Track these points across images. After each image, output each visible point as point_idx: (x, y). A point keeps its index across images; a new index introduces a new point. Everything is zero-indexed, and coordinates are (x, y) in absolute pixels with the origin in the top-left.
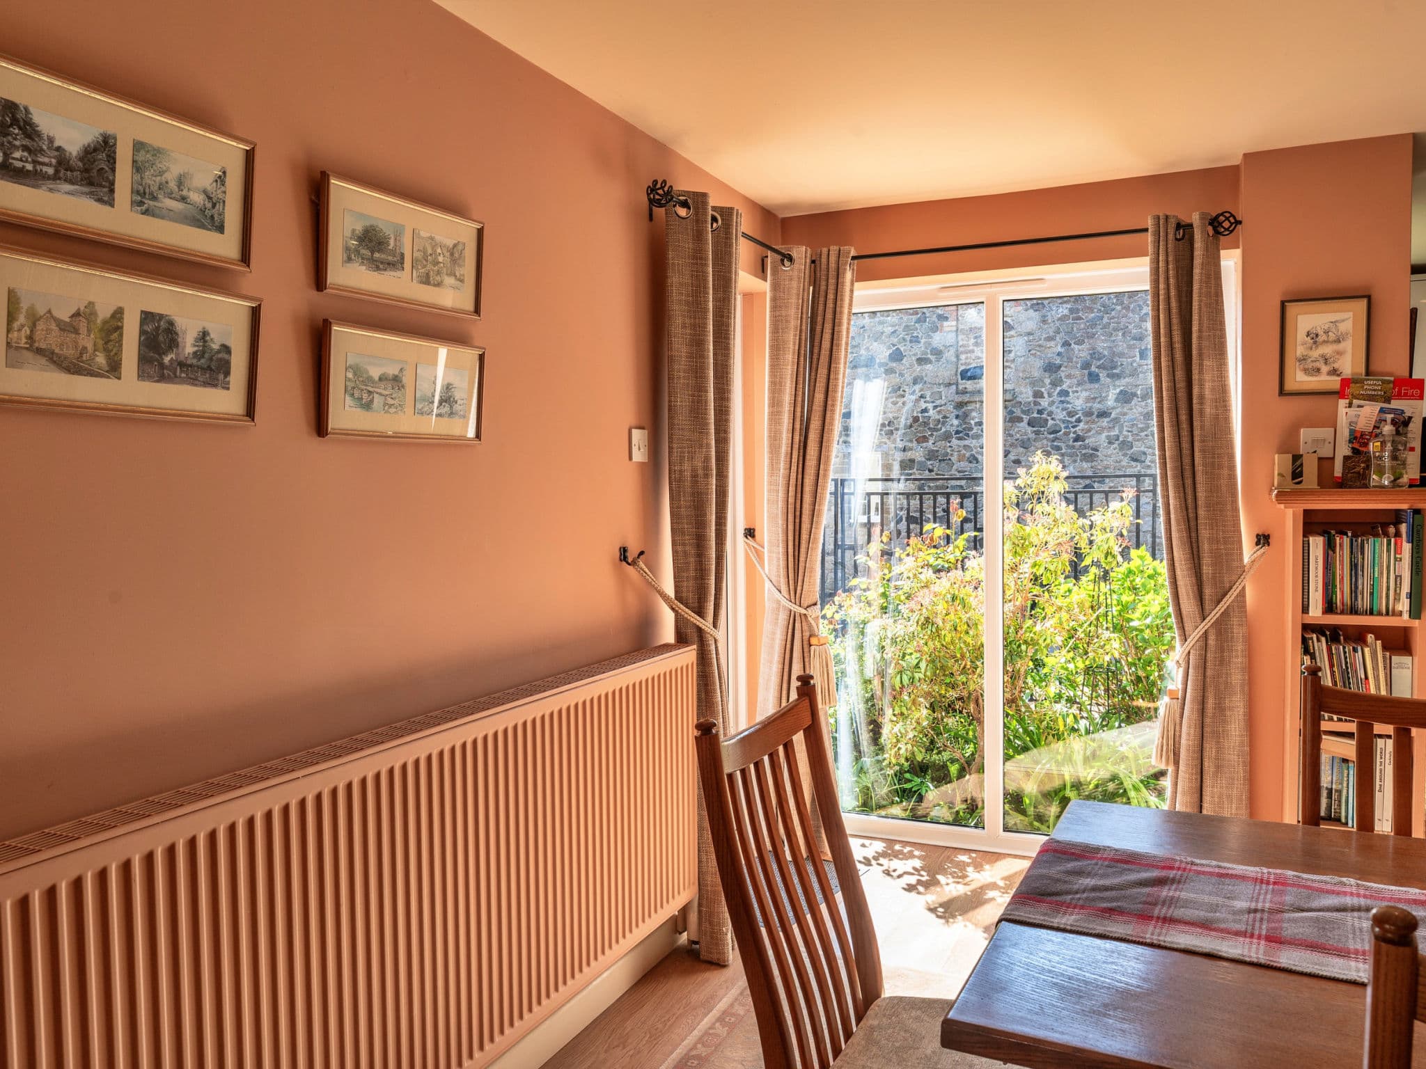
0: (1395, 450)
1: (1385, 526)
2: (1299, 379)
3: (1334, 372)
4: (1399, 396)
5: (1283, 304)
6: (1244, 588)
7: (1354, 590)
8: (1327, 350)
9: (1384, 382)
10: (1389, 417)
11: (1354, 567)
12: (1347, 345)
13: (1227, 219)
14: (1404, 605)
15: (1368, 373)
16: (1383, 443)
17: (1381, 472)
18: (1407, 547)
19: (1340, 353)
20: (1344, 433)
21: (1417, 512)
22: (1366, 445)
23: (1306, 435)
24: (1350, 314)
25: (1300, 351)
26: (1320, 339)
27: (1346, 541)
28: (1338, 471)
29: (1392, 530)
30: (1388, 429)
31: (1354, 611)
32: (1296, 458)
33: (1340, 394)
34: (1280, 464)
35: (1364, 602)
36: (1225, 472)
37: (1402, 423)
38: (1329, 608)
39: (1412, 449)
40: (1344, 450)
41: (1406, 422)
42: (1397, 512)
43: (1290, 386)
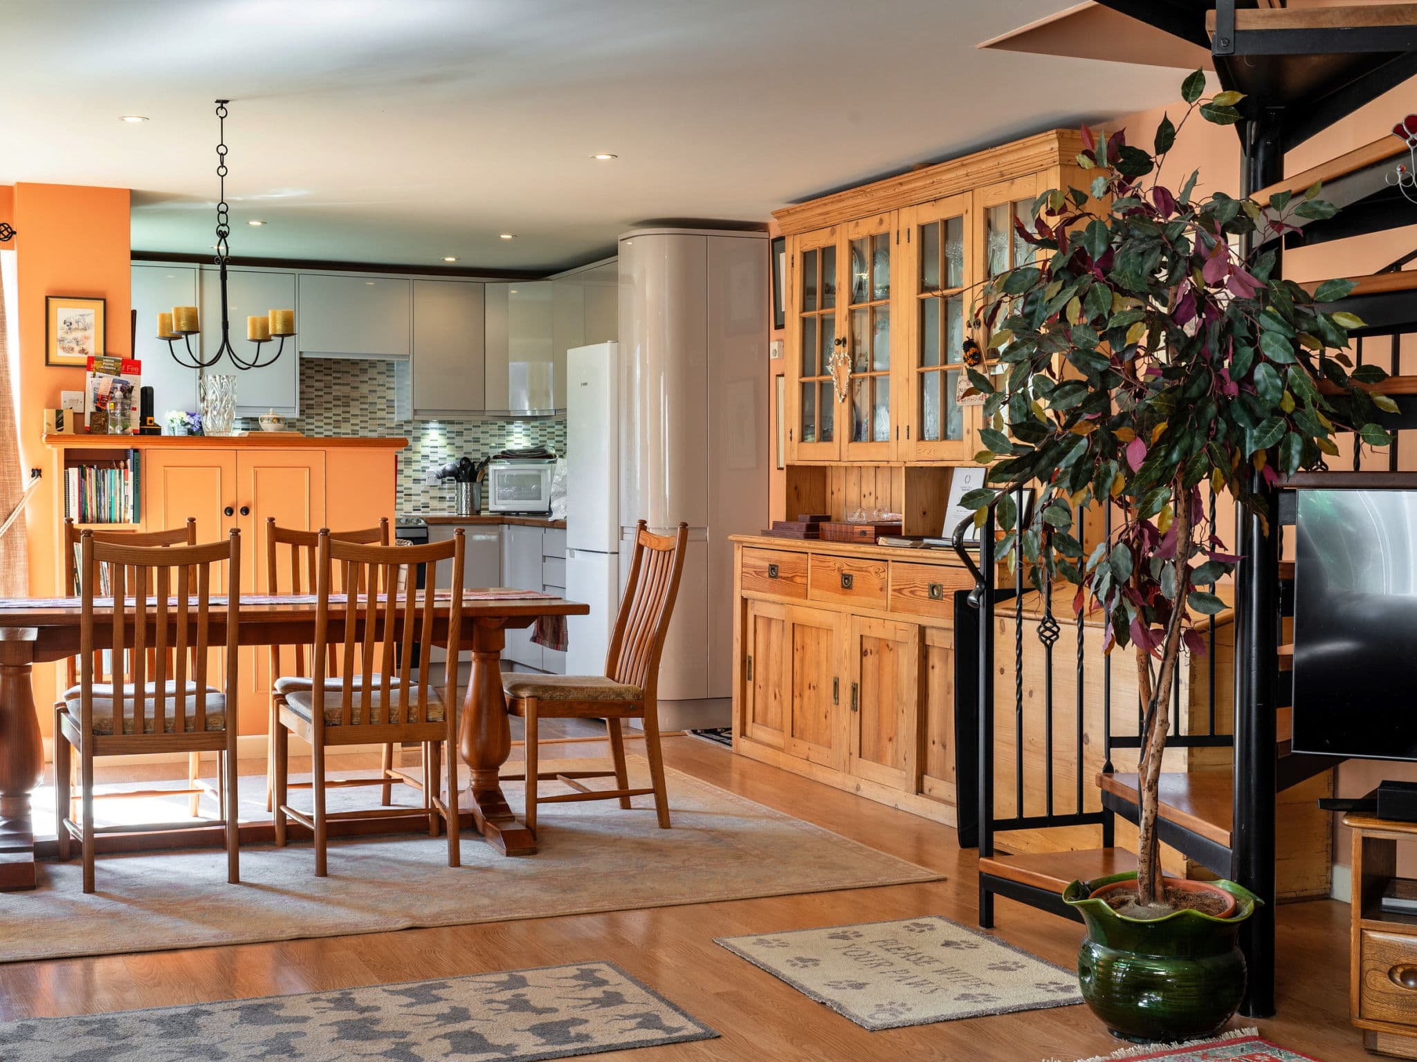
0: (123, 409)
1: (118, 462)
2: (58, 355)
3: (83, 351)
4: (126, 372)
5: (47, 298)
6: (24, 509)
7: (99, 507)
8: (79, 335)
9: (116, 361)
10: (119, 386)
11: (98, 490)
12: (91, 333)
13: (6, 229)
14: (130, 515)
15: (105, 354)
16: (115, 404)
17: (115, 425)
18: (131, 474)
19: (87, 338)
20: (90, 396)
21: (136, 451)
22: (105, 405)
23: (66, 396)
24: (92, 311)
25: (60, 334)
26: (74, 326)
27: (93, 471)
28: (87, 423)
29: (122, 464)
30: (118, 394)
31: (99, 521)
32: (59, 412)
33: (88, 367)
34: (49, 416)
35: (105, 515)
36: (8, 421)
37: (127, 391)
38: (83, 519)
39: (134, 409)
40: (91, 408)
41: (130, 390)
42: (126, 451)
43: (52, 359)
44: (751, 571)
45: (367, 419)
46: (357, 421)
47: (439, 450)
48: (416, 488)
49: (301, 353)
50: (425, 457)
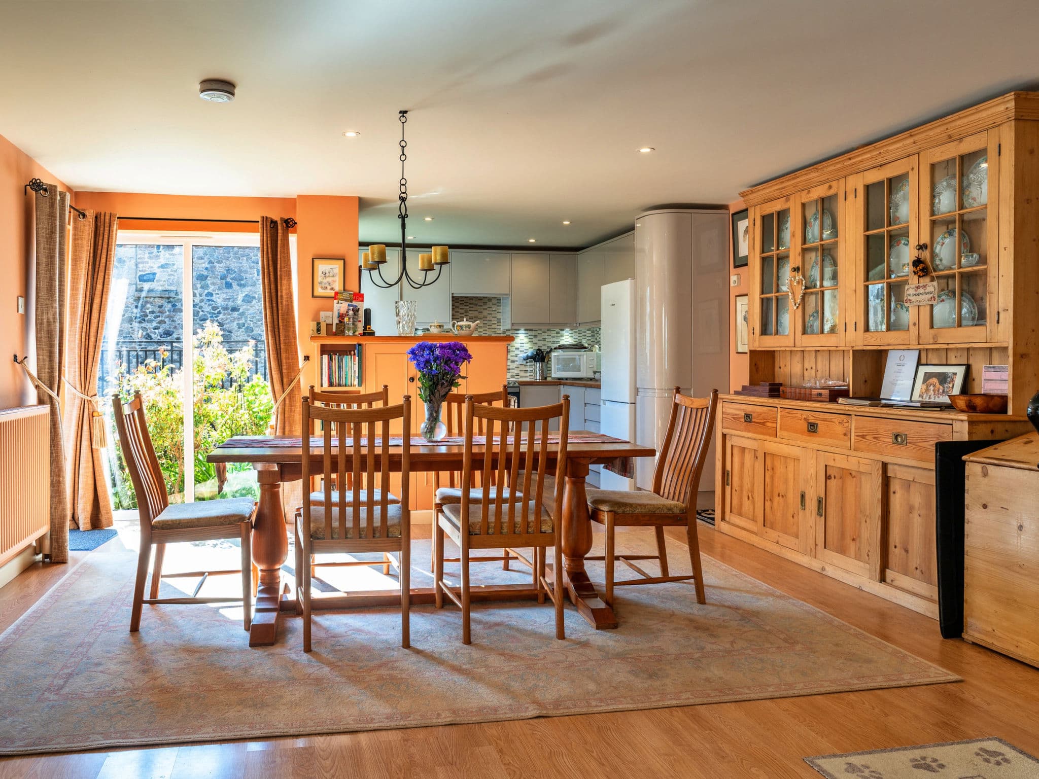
0: (354, 321)
1: (350, 352)
2: (319, 291)
3: (332, 289)
4: (356, 300)
5: (313, 259)
6: (299, 379)
7: (340, 377)
8: (330, 280)
9: (350, 294)
10: (351, 308)
11: (339, 367)
12: (337, 278)
13: (291, 221)
14: (356, 382)
15: (344, 290)
16: (349, 318)
17: (349, 330)
18: (357, 358)
19: (334, 281)
20: (336, 315)
21: (360, 345)
22: (344, 319)
23: (322, 314)
24: (337, 266)
25: (320, 279)
26: (327, 275)
27: (337, 357)
28: (334, 330)
29: (353, 353)
30: (351, 313)
31: (340, 385)
32: (318, 324)
33: (335, 298)
34: (313, 325)
35: (343, 382)
36: (292, 329)
37: (356, 311)
38: (331, 384)
39: (360, 321)
40: (336, 321)
41: (358, 310)
42: (355, 345)
43: (316, 294)
44: (730, 417)
45: (486, 329)
46: (481, 330)
47: (525, 345)
48: (515, 365)
49: (453, 294)
50: (517, 349)
